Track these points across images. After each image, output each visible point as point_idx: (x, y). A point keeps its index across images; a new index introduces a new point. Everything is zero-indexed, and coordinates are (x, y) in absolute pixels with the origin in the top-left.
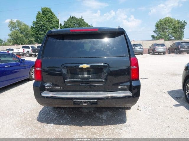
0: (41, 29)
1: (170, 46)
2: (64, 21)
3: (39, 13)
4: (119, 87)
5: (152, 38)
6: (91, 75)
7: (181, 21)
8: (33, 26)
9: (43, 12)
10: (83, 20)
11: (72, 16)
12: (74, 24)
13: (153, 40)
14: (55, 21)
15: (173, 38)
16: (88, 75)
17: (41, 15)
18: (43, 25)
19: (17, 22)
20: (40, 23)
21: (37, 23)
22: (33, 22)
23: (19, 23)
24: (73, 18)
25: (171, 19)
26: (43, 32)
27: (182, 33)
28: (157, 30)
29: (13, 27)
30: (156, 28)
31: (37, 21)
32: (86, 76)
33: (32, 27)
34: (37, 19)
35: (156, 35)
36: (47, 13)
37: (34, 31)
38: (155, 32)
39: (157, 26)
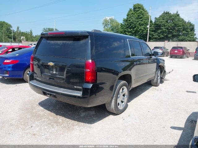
0: (129, 26)
2: (155, 18)
3: (131, 10)
4: (75, 87)
6: (57, 72)
8: (123, 23)
9: (134, 8)
10: (178, 15)
11: (165, 12)
12: (167, 20)
14: (146, 18)
16: (56, 71)
17: (131, 13)
18: (132, 22)
19: (110, 19)
20: (130, 21)
21: (127, 21)
22: (124, 19)
23: (112, 20)
24: (167, 13)
26: (131, 29)
29: (106, 25)
31: (127, 18)
32: (55, 72)
33: (121, 24)
34: (127, 16)
36: (138, 9)
37: (123, 28)
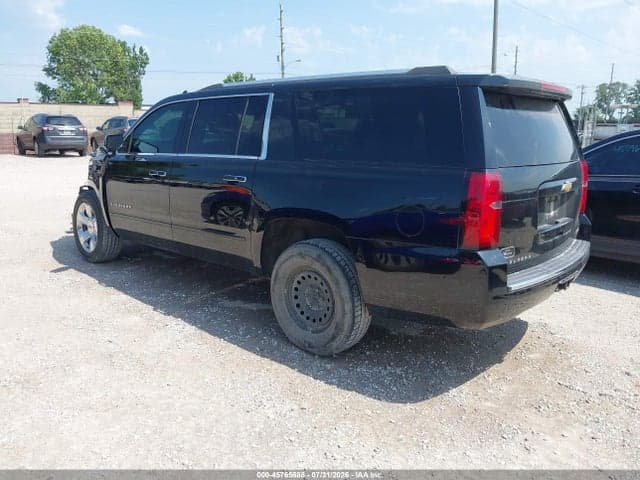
1: (98, 128)
5: (40, 95)
7: (130, 45)
13: (44, 102)
15: (111, 100)
25: (101, 36)
27: (137, 85)
28: (54, 65)
30: (52, 60)
35: (53, 83)
38: (49, 71)
39: (55, 52)
